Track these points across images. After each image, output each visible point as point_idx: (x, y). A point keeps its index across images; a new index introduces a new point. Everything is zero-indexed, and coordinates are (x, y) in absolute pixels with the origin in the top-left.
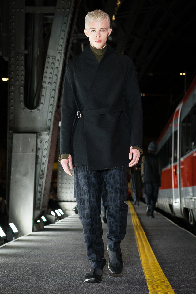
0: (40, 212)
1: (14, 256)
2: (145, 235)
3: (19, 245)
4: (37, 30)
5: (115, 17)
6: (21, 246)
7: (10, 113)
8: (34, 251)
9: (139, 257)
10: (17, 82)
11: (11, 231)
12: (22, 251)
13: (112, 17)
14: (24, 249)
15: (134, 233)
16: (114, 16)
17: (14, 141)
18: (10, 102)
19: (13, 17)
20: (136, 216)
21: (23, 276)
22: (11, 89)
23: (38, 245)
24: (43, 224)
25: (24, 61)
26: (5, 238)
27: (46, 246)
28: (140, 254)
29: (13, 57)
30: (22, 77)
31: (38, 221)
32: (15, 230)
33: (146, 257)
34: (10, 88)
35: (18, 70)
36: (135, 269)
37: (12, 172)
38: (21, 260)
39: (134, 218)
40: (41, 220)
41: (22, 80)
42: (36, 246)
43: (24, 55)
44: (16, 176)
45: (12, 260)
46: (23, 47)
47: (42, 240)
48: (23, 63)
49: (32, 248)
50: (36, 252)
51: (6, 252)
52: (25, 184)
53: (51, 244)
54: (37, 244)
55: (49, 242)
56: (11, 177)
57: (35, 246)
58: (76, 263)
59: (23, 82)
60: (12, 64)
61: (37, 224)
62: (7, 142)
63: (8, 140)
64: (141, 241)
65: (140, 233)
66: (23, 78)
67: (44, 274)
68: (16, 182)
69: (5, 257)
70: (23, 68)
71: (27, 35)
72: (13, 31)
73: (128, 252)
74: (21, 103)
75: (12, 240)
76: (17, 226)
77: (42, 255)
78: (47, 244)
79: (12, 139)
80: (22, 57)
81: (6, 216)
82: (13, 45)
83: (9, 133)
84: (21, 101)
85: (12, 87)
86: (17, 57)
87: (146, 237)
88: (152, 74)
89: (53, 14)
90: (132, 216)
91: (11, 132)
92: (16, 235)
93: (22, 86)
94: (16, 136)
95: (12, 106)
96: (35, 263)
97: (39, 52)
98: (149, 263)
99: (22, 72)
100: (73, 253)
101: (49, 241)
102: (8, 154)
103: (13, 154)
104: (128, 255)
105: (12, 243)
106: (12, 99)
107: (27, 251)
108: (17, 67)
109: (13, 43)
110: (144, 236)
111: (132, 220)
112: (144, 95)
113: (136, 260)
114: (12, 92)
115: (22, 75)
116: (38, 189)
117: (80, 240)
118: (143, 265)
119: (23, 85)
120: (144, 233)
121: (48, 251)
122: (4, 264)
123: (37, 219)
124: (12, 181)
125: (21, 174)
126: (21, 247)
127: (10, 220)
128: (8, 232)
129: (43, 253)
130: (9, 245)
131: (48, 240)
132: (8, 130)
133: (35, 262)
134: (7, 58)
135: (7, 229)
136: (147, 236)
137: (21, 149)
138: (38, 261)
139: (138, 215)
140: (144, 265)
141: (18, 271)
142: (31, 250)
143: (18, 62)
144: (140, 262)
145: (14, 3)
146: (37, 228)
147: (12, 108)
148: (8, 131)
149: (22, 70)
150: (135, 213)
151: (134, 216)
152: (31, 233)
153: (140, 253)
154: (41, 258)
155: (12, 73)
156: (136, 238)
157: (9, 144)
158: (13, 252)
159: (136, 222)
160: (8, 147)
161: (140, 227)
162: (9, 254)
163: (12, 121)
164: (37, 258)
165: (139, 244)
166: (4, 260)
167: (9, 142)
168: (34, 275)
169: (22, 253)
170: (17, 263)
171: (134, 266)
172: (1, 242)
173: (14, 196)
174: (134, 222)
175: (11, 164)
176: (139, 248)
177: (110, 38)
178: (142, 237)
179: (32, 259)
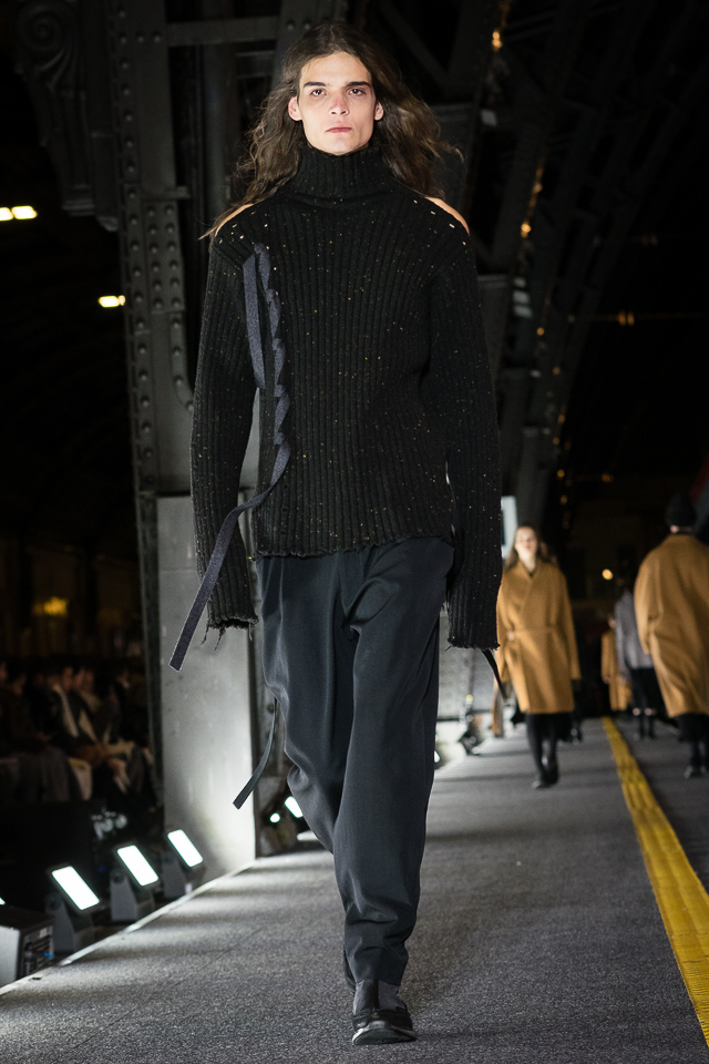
0: (277, 785)
1: (197, 953)
2: (676, 840)
3: (212, 911)
4: (215, 106)
5: (502, 38)
6: (219, 912)
8: (266, 929)
9: (660, 923)
10: (158, 306)
11: (176, 863)
12: (223, 932)
13: (492, 39)
14: (229, 924)
15: (635, 836)
16: (496, 36)
17: (164, 527)
18: (135, 385)
19: (125, 66)
20: (636, 773)
21: (237, 1024)
22: (138, 333)
23: (281, 906)
24: (293, 826)
25: (177, 228)
26: (158, 890)
27: (312, 905)
28: (665, 912)
29: (134, 216)
30: (175, 285)
31: (275, 818)
32: (192, 857)
33: (686, 918)
34: (132, 331)
35: (156, 264)
36: (649, 969)
37: (163, 644)
38: (221, 967)
39: (631, 779)
40: (285, 813)
41: (175, 300)
42: (274, 910)
43: (174, 204)
45: (188, 966)
46: (169, 177)
47: (294, 884)
48: (174, 233)
49: (258, 918)
50: (275, 933)
51: (166, 941)
52: (216, 682)
53: (328, 899)
54: (276, 903)
55: (322, 891)
56: (163, 662)
57: (270, 908)
58: (428, 961)
59: (179, 307)
60: (135, 242)
61: (270, 829)
62: (135, 531)
63: (140, 525)
64: (664, 862)
65: (658, 833)
66: (178, 290)
67: (311, 1013)
68: (181, 678)
69: (162, 960)
70: (174, 252)
71: (179, 130)
72: (129, 118)
73: (620, 906)
74: (179, 383)
75: (182, 893)
76: (199, 841)
77: (297, 941)
78: (313, 900)
79: (154, 519)
80: (169, 212)
81: (152, 810)
82: (131, 169)
83: (142, 497)
84: (178, 377)
85: (141, 325)
86: (151, 214)
87: (679, 847)
88: (654, 240)
89: (270, 45)
90: (620, 774)
91: (147, 494)
92: (197, 876)
93: (176, 320)
94: (167, 506)
95: (145, 398)
96: (275, 974)
97: (228, 191)
98: (701, 942)
99: (174, 268)
101: (322, 887)
102: (143, 577)
103: (163, 574)
104: (619, 918)
105: (183, 906)
106: (143, 372)
107: (242, 930)
108: (154, 251)
109: (131, 164)
110: (671, 845)
111: (624, 788)
112: (631, 320)
113: (650, 933)
114: (142, 346)
115: (174, 280)
116: (263, 698)
117: (436, 875)
118: (677, 950)
119: (179, 316)
120: (671, 831)
121: (320, 924)
122: (160, 985)
123: (270, 808)
124: (165, 677)
126: (220, 918)
127: (168, 820)
128: (165, 867)
129: (301, 935)
130: (172, 912)
131: (315, 885)
132: (137, 487)
133: (276, 970)
134: (114, 220)
135: (160, 854)
136: (683, 841)
137: (190, 555)
138: (288, 965)
139: (643, 767)
140: (681, 953)
141: (214, 1007)
142: (258, 927)
143: (153, 232)
144: (667, 940)
145: (122, 15)
146: (273, 845)
147: (146, 404)
148: (138, 493)
149: (173, 263)
150: (633, 761)
151: (627, 772)
152: (252, 863)
153: (663, 908)
154: (296, 951)
155: (137, 274)
156: (644, 853)
157: (144, 538)
158: (189, 938)
159: (640, 795)
160: (141, 551)
161: (653, 811)
162: (177, 945)
163: (149, 454)
164: (282, 955)
165: (657, 873)
166: (159, 971)
167: (144, 532)
168: (277, 1018)
169: (225, 938)
170: (208, 977)
171: (643, 959)
172: (144, 904)
173: (177, 730)
174: (630, 795)
175: (157, 614)
176: (657, 891)
177: (489, 118)
178: (664, 848)
179: (263, 957)
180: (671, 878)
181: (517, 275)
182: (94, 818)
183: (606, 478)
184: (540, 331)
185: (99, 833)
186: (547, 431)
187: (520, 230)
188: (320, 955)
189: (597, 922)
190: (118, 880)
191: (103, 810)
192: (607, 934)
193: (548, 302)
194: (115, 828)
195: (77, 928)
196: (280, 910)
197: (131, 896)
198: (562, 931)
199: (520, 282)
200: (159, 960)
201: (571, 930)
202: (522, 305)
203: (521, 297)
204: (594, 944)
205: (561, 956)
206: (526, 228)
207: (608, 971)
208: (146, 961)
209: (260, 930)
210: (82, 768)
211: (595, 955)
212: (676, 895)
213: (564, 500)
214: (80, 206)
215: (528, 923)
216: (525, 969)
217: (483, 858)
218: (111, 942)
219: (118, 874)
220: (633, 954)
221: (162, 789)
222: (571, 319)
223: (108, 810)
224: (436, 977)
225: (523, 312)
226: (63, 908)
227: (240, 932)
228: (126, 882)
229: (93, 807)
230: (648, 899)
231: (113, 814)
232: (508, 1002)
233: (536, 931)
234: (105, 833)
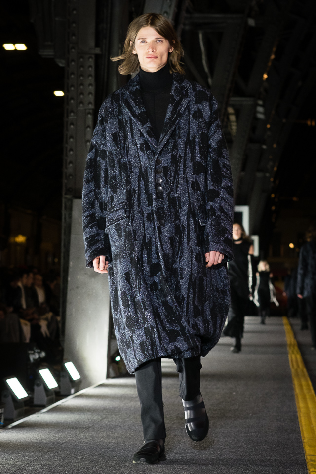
1: (73, 428)
2: (312, 388)
3: (82, 405)
4: (117, 10)
6: (85, 406)
7: (68, 161)
8: (108, 418)
9: (299, 432)
10: (81, 105)
11: (67, 379)
12: (87, 418)
14: (90, 413)
15: (292, 383)
18: (67, 143)
22: (70, 117)
23: (116, 406)
25: (93, 67)
26: (58, 390)
27: (131, 406)
28: (302, 426)
29: (73, 60)
30: (90, 96)
31: (118, 359)
32: (75, 375)
33: (313, 432)
34: (67, 116)
35: (82, 84)
36: (291, 457)
37: (70, 270)
38: (84, 437)
39: (293, 352)
41: (90, 103)
42: (113, 408)
43: (93, 56)
44: (78, 277)
45: (68, 435)
46: (92, 43)
47: (124, 394)
48: (92, 70)
49: (104, 411)
50: (112, 421)
51: (58, 420)
52: (94, 291)
56: (69, 279)
57: (111, 407)
59: (91, 106)
60: (73, 73)
62: (61, 214)
63: (63, 212)
64: (305, 399)
65: (304, 383)
66: (91, 98)
68: (77, 288)
69: (56, 430)
70: (91, 80)
71: (98, 21)
72: (74, 12)
73: (280, 421)
74: (88, 143)
75: (69, 395)
76: (79, 368)
77: (122, 426)
79: (70, 209)
80: (91, 60)
82: (74, 37)
83: (66, 198)
84: (88, 141)
85: (72, 114)
86: (82, 60)
87: (313, 391)
90: (288, 348)
91: (68, 196)
92: (77, 385)
93: (89, 113)
94: (78, 203)
95: (71, 150)
96: (109, 443)
99: (91, 87)
100: (179, 423)
102: (63, 237)
103: (73, 236)
104: (280, 427)
105: (69, 401)
106: (71, 137)
107: (96, 417)
108: (82, 78)
109: (74, 35)
110: (309, 389)
111: (289, 356)
112: (313, 124)
113: (294, 437)
114: (72, 124)
115: (90, 93)
118: (306, 448)
119: (91, 111)
120: (310, 383)
123: (116, 354)
124: (70, 286)
125: (86, 274)
126: (86, 410)
127: (65, 356)
128: (62, 379)
129: (124, 422)
130: (63, 404)
132: (64, 192)
133: (110, 441)
134: (63, 61)
135: (60, 373)
138: (116, 438)
139: (300, 346)
141: (78, 459)
142: (104, 416)
143: (82, 69)
146: (115, 372)
147: (71, 152)
148: (64, 196)
149: (90, 85)
150: (296, 342)
151: (292, 348)
152: (105, 381)
154: (121, 432)
155: (72, 89)
156: (295, 393)
157: (65, 218)
158: (70, 419)
159: (297, 361)
160: (63, 224)
161: (302, 371)
162: (64, 422)
163: (71, 177)
164: (114, 433)
165: (301, 405)
166: (53, 436)
167: (65, 215)
168: (108, 467)
169: (87, 421)
170: (77, 442)
171: (288, 451)
172: (50, 397)
173: (73, 313)
174: (292, 361)
175: (68, 255)
176: (300, 414)
177: (251, 22)
178: (305, 391)
179: (105, 433)
180: (307, 407)
181: (259, 98)
182: (30, 352)
183: (295, 199)
184: (268, 126)
185: (31, 359)
186: (267, 175)
187: (262, 77)
188: (132, 434)
189: (268, 429)
190: (38, 385)
191: (34, 348)
192: (273, 436)
193: (273, 112)
194: (39, 357)
195: (16, 408)
196: (115, 408)
197: (44, 393)
198: (251, 432)
199: (260, 102)
200: (54, 430)
201: (255, 432)
202: (261, 113)
203: (260, 109)
204: (266, 441)
205: (249, 446)
206: (265, 76)
207: (271, 457)
208: (47, 430)
209: (104, 418)
210: (26, 325)
211: (266, 447)
212: (309, 417)
213: (273, 208)
214: (47, 53)
215: (235, 426)
216: (231, 452)
217: (217, 388)
218: (32, 418)
219: (38, 382)
220: (284, 448)
221: (63, 341)
222: (284, 121)
223: (36, 349)
224: (188, 452)
225: (261, 116)
226: (10, 397)
227: (95, 418)
228: (42, 386)
229: (30, 347)
230: (294, 419)
231: (39, 351)
232: (221, 469)
233: (239, 431)
234: (34, 360)
